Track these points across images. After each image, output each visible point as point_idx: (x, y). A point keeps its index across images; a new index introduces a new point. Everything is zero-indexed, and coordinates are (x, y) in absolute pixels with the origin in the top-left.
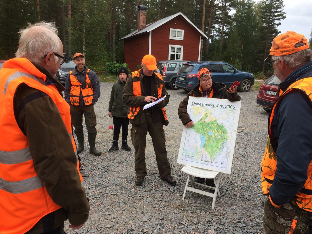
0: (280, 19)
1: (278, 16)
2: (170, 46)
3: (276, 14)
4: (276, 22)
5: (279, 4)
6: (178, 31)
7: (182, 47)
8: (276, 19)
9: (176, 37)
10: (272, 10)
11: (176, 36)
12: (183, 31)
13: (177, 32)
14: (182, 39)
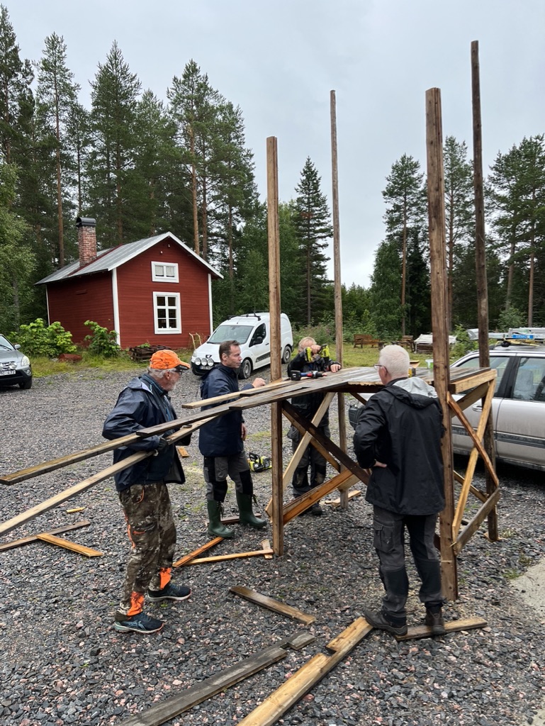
0: (325, 237)
1: (322, 231)
2: (156, 294)
3: (318, 228)
4: (320, 242)
5: (320, 210)
6: (167, 267)
7: (177, 295)
8: (319, 237)
9: (165, 277)
10: (311, 222)
11: (165, 275)
12: (176, 265)
13: (165, 267)
14: (176, 280)
